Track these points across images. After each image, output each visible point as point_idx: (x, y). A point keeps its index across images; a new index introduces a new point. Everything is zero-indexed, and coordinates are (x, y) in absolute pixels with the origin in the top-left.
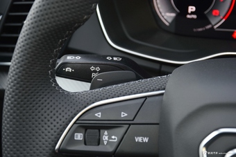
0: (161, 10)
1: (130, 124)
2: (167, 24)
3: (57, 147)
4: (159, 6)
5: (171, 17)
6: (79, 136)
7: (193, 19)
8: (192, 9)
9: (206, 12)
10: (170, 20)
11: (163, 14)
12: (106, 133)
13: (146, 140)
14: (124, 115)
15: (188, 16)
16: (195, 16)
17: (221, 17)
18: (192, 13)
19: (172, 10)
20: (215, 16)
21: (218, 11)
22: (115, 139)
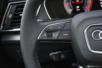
0: (67, 9)
1: (62, 30)
2: (70, 13)
3: (38, 39)
4: (66, 7)
5: (71, 11)
6: (45, 35)
7: (78, 11)
8: (78, 7)
9: (83, 8)
10: (71, 12)
11: (68, 10)
12: (54, 33)
13: (67, 35)
14: (59, 28)
15: (77, 10)
16: (79, 10)
17: (88, 9)
18: (78, 9)
19: (71, 8)
20: (86, 9)
21: (87, 7)
22: (57, 35)
